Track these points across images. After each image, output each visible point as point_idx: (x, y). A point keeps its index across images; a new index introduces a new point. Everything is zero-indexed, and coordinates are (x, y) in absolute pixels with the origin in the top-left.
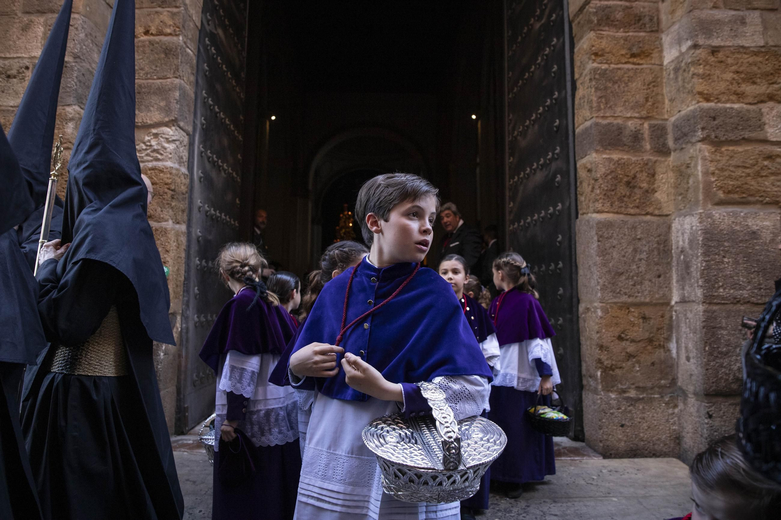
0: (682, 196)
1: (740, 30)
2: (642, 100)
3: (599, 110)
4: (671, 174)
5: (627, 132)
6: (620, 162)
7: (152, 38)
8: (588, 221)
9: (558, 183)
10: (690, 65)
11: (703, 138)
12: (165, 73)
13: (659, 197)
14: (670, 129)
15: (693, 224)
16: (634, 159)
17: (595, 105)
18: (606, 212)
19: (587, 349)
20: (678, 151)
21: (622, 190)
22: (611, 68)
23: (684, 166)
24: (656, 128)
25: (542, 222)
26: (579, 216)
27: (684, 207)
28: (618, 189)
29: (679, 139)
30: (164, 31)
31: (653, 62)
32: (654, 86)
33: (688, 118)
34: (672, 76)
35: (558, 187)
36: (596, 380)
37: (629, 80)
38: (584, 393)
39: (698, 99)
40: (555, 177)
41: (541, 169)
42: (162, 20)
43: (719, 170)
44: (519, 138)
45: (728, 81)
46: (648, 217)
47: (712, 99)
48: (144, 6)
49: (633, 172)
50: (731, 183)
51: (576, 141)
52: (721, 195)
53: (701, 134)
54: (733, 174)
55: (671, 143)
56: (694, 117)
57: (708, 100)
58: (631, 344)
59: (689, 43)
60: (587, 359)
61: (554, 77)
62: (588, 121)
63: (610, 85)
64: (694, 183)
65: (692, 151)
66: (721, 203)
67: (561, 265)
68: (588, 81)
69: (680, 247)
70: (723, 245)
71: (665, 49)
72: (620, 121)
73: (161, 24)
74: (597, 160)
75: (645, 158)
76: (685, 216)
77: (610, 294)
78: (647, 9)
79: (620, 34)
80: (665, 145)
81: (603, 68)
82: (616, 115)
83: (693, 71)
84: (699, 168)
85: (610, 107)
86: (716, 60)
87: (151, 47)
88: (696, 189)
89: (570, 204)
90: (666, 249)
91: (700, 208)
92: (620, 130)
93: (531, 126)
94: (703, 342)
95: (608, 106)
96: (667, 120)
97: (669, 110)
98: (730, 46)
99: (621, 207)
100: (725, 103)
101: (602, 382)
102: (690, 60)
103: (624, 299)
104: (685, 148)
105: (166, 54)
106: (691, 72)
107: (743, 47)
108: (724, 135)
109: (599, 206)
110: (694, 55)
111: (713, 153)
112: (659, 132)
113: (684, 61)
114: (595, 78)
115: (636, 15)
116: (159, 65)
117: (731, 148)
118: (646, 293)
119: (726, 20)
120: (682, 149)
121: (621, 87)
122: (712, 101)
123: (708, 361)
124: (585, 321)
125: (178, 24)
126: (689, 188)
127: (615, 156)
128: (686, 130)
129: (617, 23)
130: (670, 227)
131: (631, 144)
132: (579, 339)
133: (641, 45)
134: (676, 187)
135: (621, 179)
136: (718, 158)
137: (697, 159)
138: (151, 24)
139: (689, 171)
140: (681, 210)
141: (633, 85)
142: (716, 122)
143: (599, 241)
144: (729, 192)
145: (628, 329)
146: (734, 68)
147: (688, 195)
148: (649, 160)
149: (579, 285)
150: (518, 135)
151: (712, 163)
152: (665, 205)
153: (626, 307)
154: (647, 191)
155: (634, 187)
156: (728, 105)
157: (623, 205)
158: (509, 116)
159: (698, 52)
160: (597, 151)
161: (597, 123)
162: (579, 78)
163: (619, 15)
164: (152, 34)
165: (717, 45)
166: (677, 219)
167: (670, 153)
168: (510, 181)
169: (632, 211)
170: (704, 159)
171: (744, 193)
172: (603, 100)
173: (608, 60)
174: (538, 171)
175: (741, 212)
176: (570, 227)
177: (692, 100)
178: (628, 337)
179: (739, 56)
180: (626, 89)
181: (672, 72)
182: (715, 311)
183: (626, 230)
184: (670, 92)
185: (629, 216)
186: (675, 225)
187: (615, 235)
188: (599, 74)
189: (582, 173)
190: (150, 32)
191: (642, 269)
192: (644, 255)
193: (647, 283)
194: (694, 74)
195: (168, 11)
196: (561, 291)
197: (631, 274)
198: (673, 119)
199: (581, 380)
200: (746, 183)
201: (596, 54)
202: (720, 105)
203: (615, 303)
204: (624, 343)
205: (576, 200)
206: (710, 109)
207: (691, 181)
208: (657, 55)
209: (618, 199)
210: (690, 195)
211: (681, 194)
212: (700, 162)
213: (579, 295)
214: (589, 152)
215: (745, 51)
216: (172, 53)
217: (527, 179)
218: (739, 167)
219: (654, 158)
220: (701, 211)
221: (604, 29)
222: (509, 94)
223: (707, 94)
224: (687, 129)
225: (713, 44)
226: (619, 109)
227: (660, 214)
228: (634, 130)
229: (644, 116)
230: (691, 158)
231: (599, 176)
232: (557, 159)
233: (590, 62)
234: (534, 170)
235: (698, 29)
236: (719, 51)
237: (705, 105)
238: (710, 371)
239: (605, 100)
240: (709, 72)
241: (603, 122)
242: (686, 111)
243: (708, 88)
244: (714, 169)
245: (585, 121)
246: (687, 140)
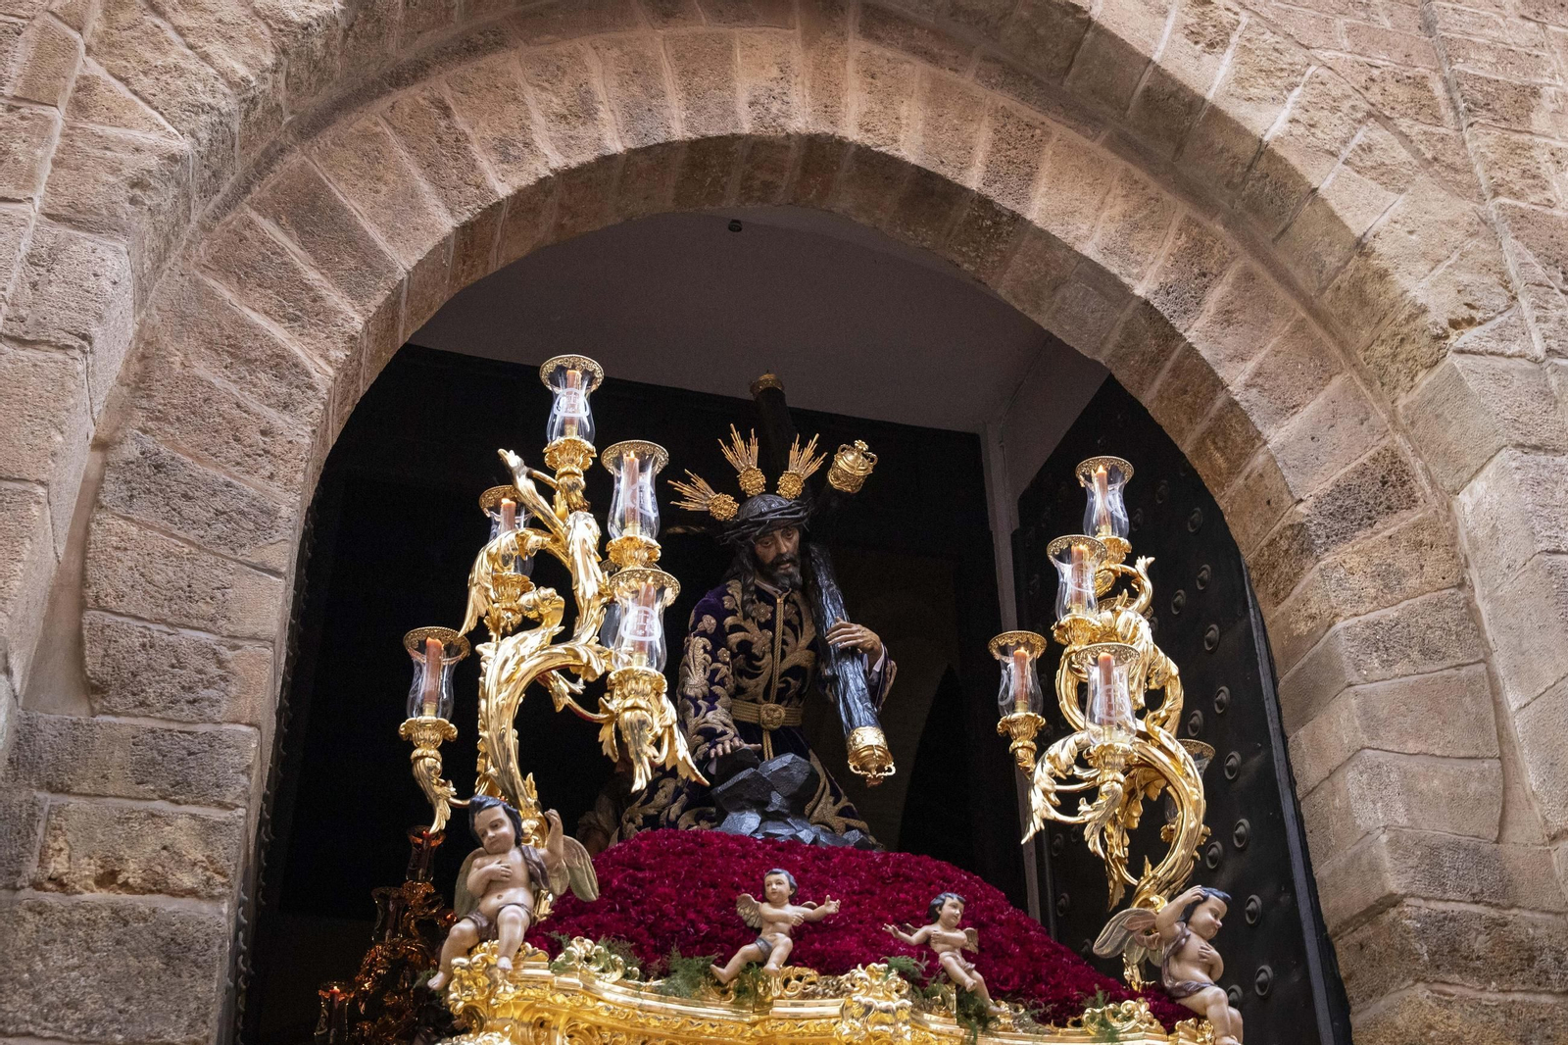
7: (124, 897)
12: (158, 1027)
30: (172, 880)
42: (167, 842)
48: (111, 790)
73: (165, 853)
78: (1542, 932)
79: (1491, 996)
87: (119, 930)
105: (169, 959)
115: (1519, 946)
116: (137, 994)
125: (223, 862)
129: (1478, 963)
133: (1549, 1031)
138: (125, 853)
163: (1480, 944)
164: (126, 886)
190: (121, 879)
195: (193, 816)
216: (192, 956)
221: (1449, 978)
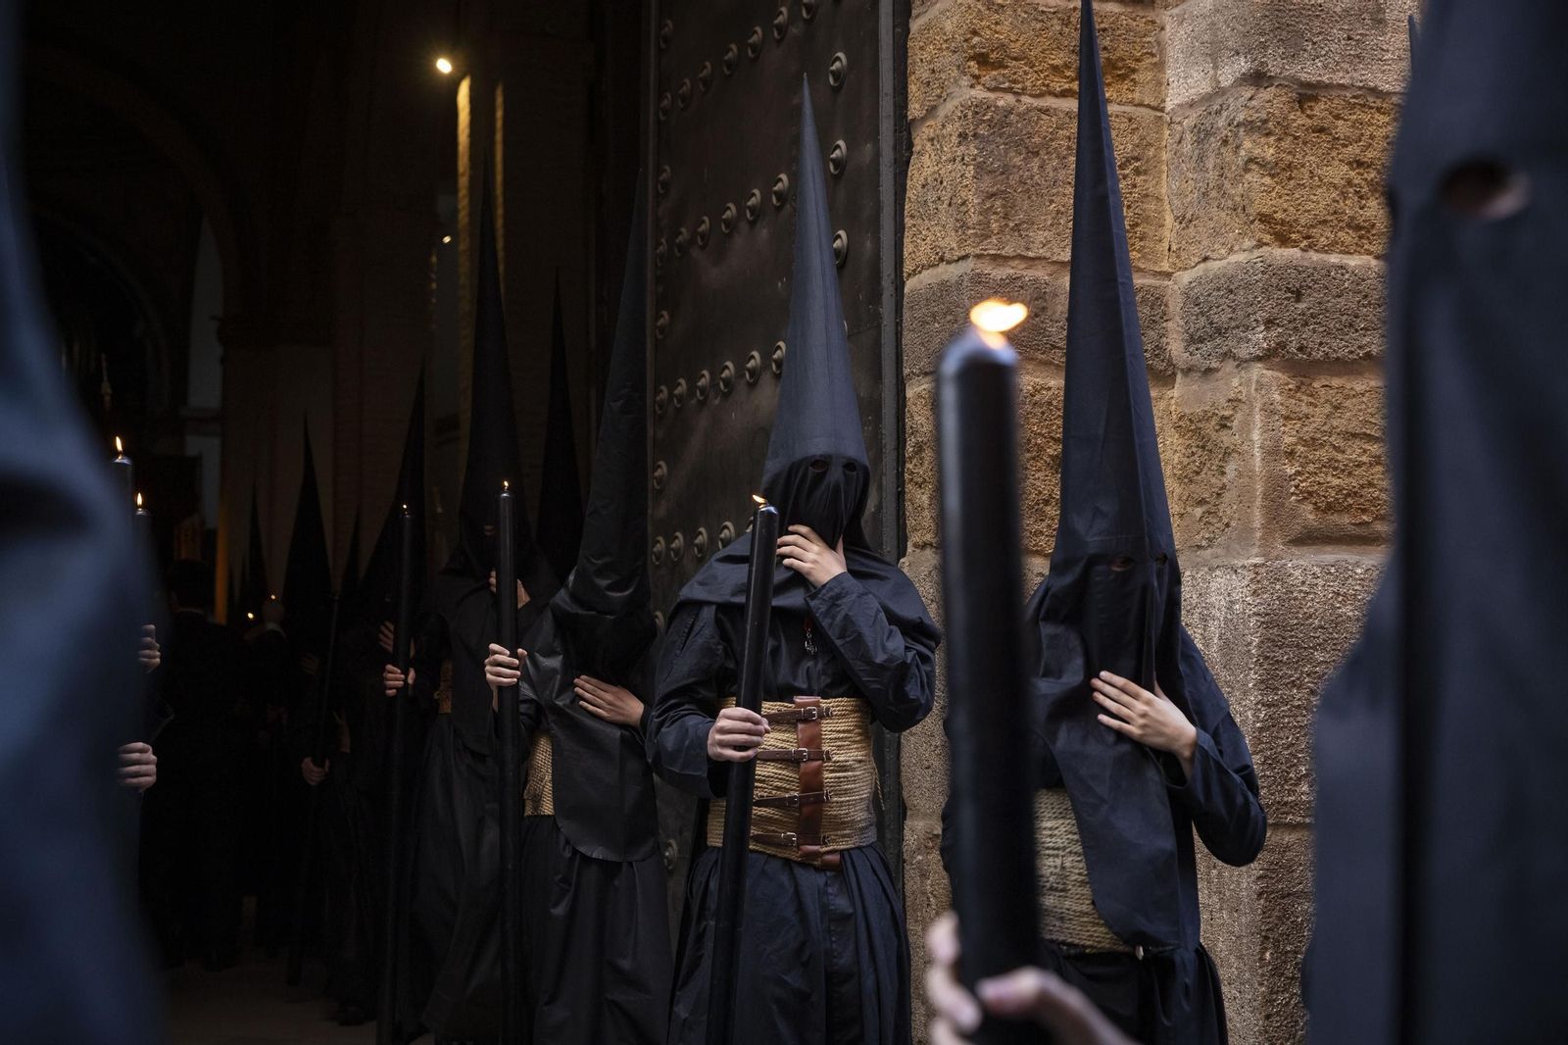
0: (1205, 507)
1: (1370, 42)
3: (984, 233)
4: (1173, 437)
6: (1037, 398)
10: (1242, 129)
11: (1268, 350)
14: (1175, 305)
15: (1236, 596)
17: (973, 217)
20: (1196, 375)
22: (1022, 108)
23: (1213, 422)
26: (910, 549)
29: (1201, 340)
31: (1137, 96)
32: (1137, 172)
33: (1228, 286)
34: (1187, 147)
39: (1259, 235)
43: (1305, 443)
44: (695, 253)
45: (1335, 187)
47: (1293, 236)
50: (1336, 482)
51: (906, 315)
52: (1308, 515)
53: (1265, 339)
54: (1340, 457)
55: (1176, 347)
56: (1248, 286)
57: (1283, 240)
59: (1243, 65)
61: (836, 90)
62: (949, 262)
63: (1017, 160)
64: (1240, 475)
65: (1234, 382)
66: (1308, 539)
68: (955, 139)
70: (1310, 660)
71: (1171, 62)
72: (1040, 272)
81: (1001, 103)
82: (1030, 254)
83: (1249, 150)
84: (1256, 436)
85: (1017, 228)
86: (1309, 122)
88: (1245, 496)
91: (1255, 550)
93: (744, 227)
94: (1258, 939)
95: (1011, 224)
96: (1168, 275)
97: (1174, 248)
98: (1343, 85)
100: (1326, 252)
102: (1241, 117)
104: (1217, 370)
106: (1243, 153)
107: (1374, 91)
108: (1321, 344)
110: (1253, 102)
111: (1290, 394)
113: (1225, 114)
114: (975, 135)
117: (1336, 382)
119: (1338, 9)
120: (1209, 371)
121: (1049, 168)
122: (1295, 244)
123: (1271, 993)
126: (1223, 487)
128: (1222, 318)
135: (1041, 449)
136: (1305, 409)
137: (1252, 408)
139: (1226, 439)
140: (1199, 547)
142: (1302, 306)
144: (1330, 508)
146: (1352, 150)
147: (1222, 507)
149: (904, 761)
150: (692, 242)
151: (1290, 424)
156: (1334, 259)
158: (659, 171)
159: (1265, 94)
161: (979, 275)
162: (924, 119)
165: (1314, 79)
167: (1174, 374)
168: (657, 391)
170: (1269, 411)
171: (1364, 511)
173: (1015, 82)
175: (1357, 564)
177: (1242, 235)
179: (1366, 118)
181: (1188, 136)
182: (1288, 848)
184: (1181, 194)
188: (990, 123)
194: (1251, 160)
198: (1186, 277)
200: (1371, 484)
201: (982, 60)
202: (1314, 256)
205: (900, 495)
206: (1289, 265)
207: (1231, 468)
208: (1149, 75)
210: (1228, 507)
211: (1201, 502)
212: (1258, 418)
213: (905, 794)
215: (1379, 103)
217: (726, 396)
218: (1354, 435)
220: (1258, 560)
222: (660, 97)
223: (1283, 223)
224: (1224, 318)
225: (1304, 77)
226: (1041, 236)
230: (1235, 402)
233: (965, 81)
234: (752, 372)
235: (1267, 27)
236: (1315, 99)
237: (1279, 254)
238: (1275, 1021)
239: (1004, 206)
240: (1290, 158)
241: (994, 273)
242: (1224, 263)
243: (1285, 206)
244: (1293, 440)
245: (942, 259)
246: (1225, 349)
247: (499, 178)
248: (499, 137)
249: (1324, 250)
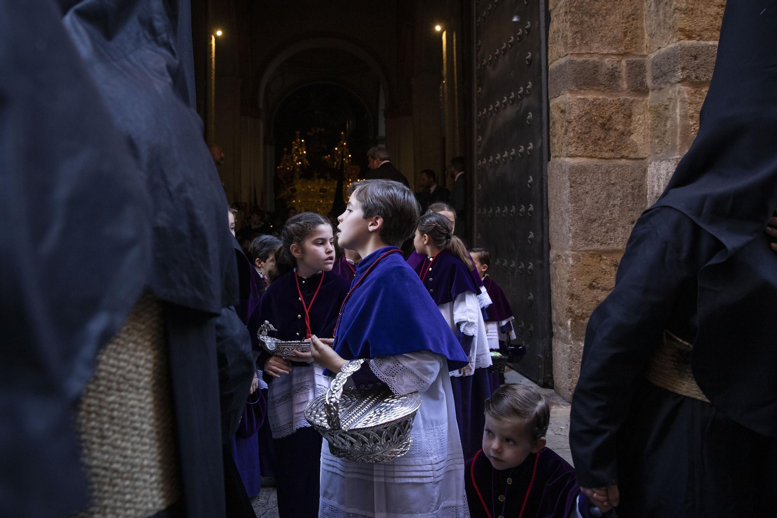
0: (659, 139)
2: (620, 35)
3: (574, 46)
4: (648, 115)
5: (603, 70)
6: (595, 103)
8: (561, 165)
9: (529, 121)
11: (683, 79)
13: (635, 140)
14: (648, 66)
15: (669, 170)
16: (610, 99)
17: (570, 41)
18: (580, 156)
19: (558, 297)
20: (656, 91)
21: (597, 132)
23: (662, 107)
24: (634, 65)
25: (512, 161)
26: (551, 158)
27: (661, 151)
28: (592, 132)
29: (658, 78)
32: (633, 19)
33: (668, 57)
34: (653, 8)
35: (529, 125)
36: (566, 328)
37: (606, 13)
38: (553, 341)
39: (679, 36)
40: (526, 114)
41: (512, 104)
44: (488, 67)
45: (712, 16)
46: (624, 161)
47: (694, 36)
49: (608, 114)
51: (549, 77)
53: (681, 75)
55: (649, 82)
56: (675, 56)
57: (690, 37)
58: (603, 293)
60: (557, 307)
61: (527, 6)
62: (562, 57)
63: (586, 19)
64: (672, 126)
65: (671, 92)
67: (531, 208)
68: (563, 14)
69: (655, 192)
72: (596, 58)
74: (571, 100)
75: (622, 98)
76: (661, 161)
77: (583, 241)
80: (642, 83)
82: (592, 52)
83: (675, 5)
84: (678, 111)
85: (587, 43)
88: (674, 133)
89: (542, 145)
90: (640, 194)
91: (677, 153)
92: (596, 67)
93: (501, 56)
95: (584, 42)
96: (645, 56)
97: (648, 46)
99: (595, 151)
100: (707, 41)
101: (572, 331)
103: (596, 246)
104: (663, 88)
106: (673, 6)
108: (705, 75)
109: (572, 149)
111: (692, 95)
112: (637, 69)
114: (570, 11)
118: (619, 240)
120: (661, 89)
121: (598, 21)
122: (694, 38)
124: (555, 269)
126: (666, 131)
127: (590, 97)
130: (645, 171)
131: (607, 83)
132: (549, 286)
134: (654, 128)
135: (596, 121)
136: (697, 100)
137: (676, 101)
139: (667, 113)
140: (657, 153)
141: (611, 19)
142: (697, 62)
143: (571, 187)
145: (600, 278)
147: (665, 139)
148: (626, 99)
149: (550, 230)
150: (487, 63)
151: (691, 106)
152: (641, 148)
153: (598, 254)
154: (623, 134)
155: (610, 129)
156: (710, 42)
157: (597, 148)
158: (477, 42)
160: (571, 91)
161: (572, 61)
162: (553, 9)
166: (653, 163)
167: (648, 92)
168: (478, 114)
169: (607, 155)
170: (683, 101)
172: (579, 35)
174: (508, 105)
176: (542, 170)
177: (673, 37)
178: (600, 285)
180: (604, 23)
181: (653, 4)
183: (600, 175)
184: (651, 26)
185: (604, 160)
186: (651, 170)
187: (588, 180)
188: (575, 7)
189: (555, 114)
191: (616, 215)
192: (618, 202)
193: (620, 230)
194: (676, 9)
196: (532, 235)
197: (604, 221)
198: (652, 56)
199: (551, 328)
202: (702, 43)
203: (587, 251)
204: (595, 292)
205: (548, 141)
206: (692, 47)
207: (669, 124)
209: (592, 142)
210: (668, 139)
211: (658, 137)
212: (678, 104)
213: (550, 242)
214: (562, 92)
217: (497, 112)
219: (630, 98)
220: (678, 157)
223: (689, 31)
224: (666, 69)
226: (596, 45)
227: (636, 157)
228: (611, 67)
229: (622, 52)
230: (670, 99)
231: (573, 118)
232: (529, 95)
234: (504, 104)
237: (687, 43)
239: (581, 36)
240: (692, 6)
241: (578, 60)
242: (666, 48)
243: (690, 24)
244: (693, 112)
245: (560, 57)
246: (666, 80)
247: (455, 60)
248: (455, 47)
249: (706, 40)
